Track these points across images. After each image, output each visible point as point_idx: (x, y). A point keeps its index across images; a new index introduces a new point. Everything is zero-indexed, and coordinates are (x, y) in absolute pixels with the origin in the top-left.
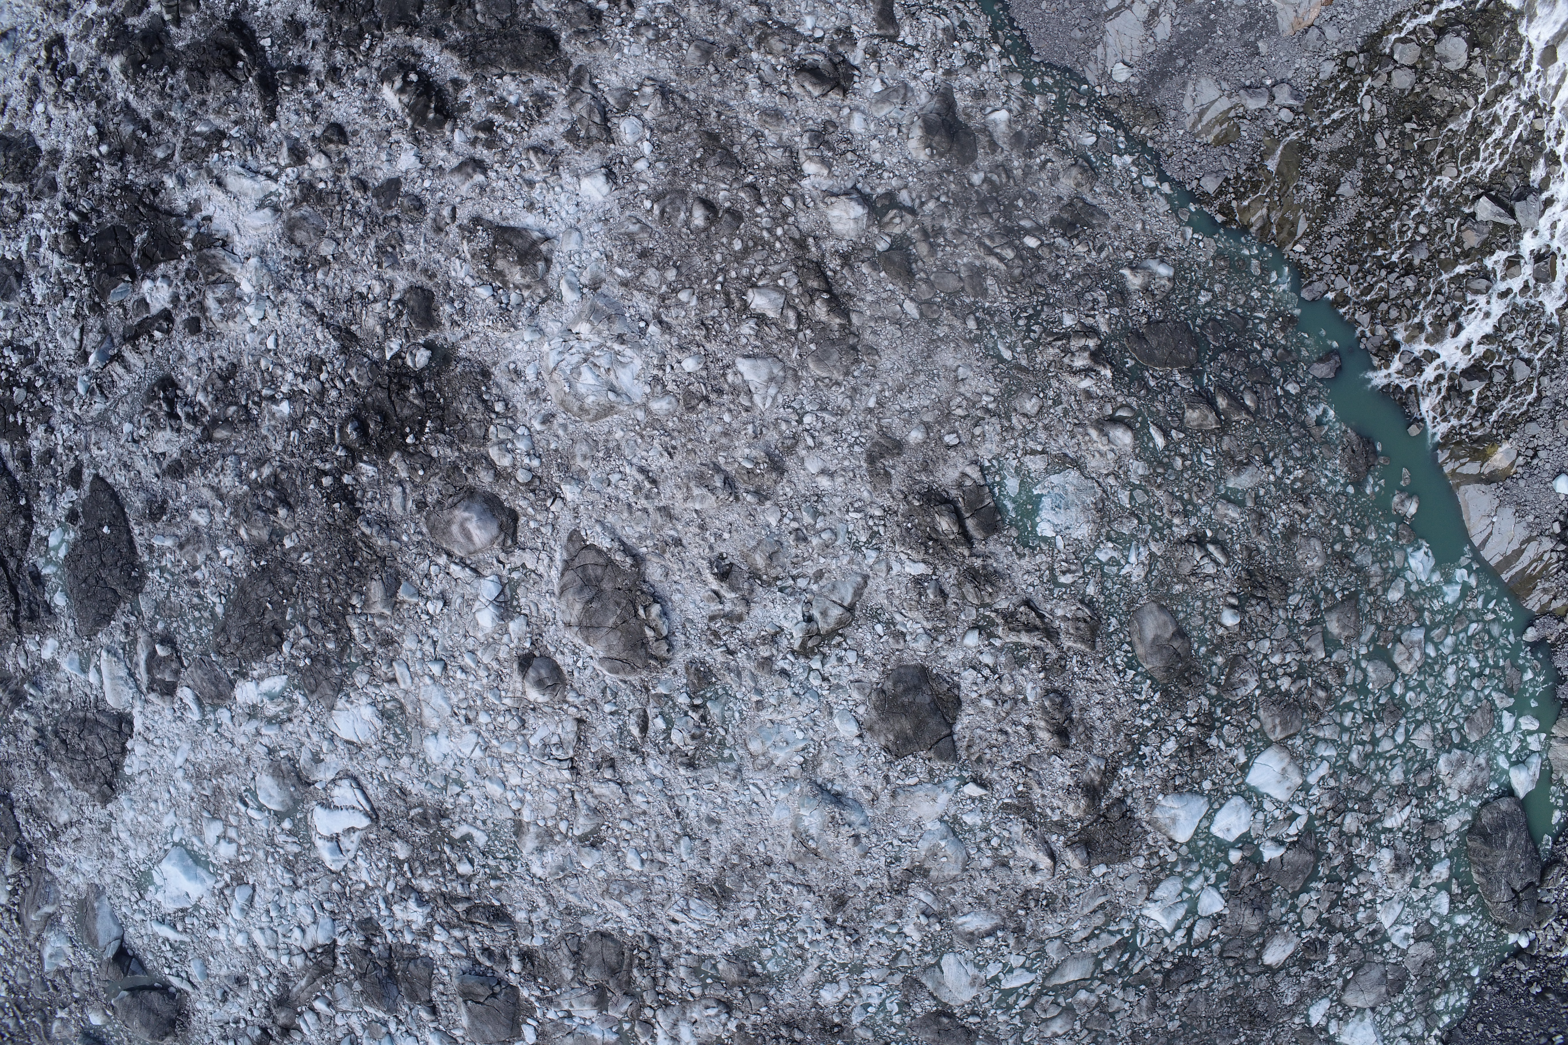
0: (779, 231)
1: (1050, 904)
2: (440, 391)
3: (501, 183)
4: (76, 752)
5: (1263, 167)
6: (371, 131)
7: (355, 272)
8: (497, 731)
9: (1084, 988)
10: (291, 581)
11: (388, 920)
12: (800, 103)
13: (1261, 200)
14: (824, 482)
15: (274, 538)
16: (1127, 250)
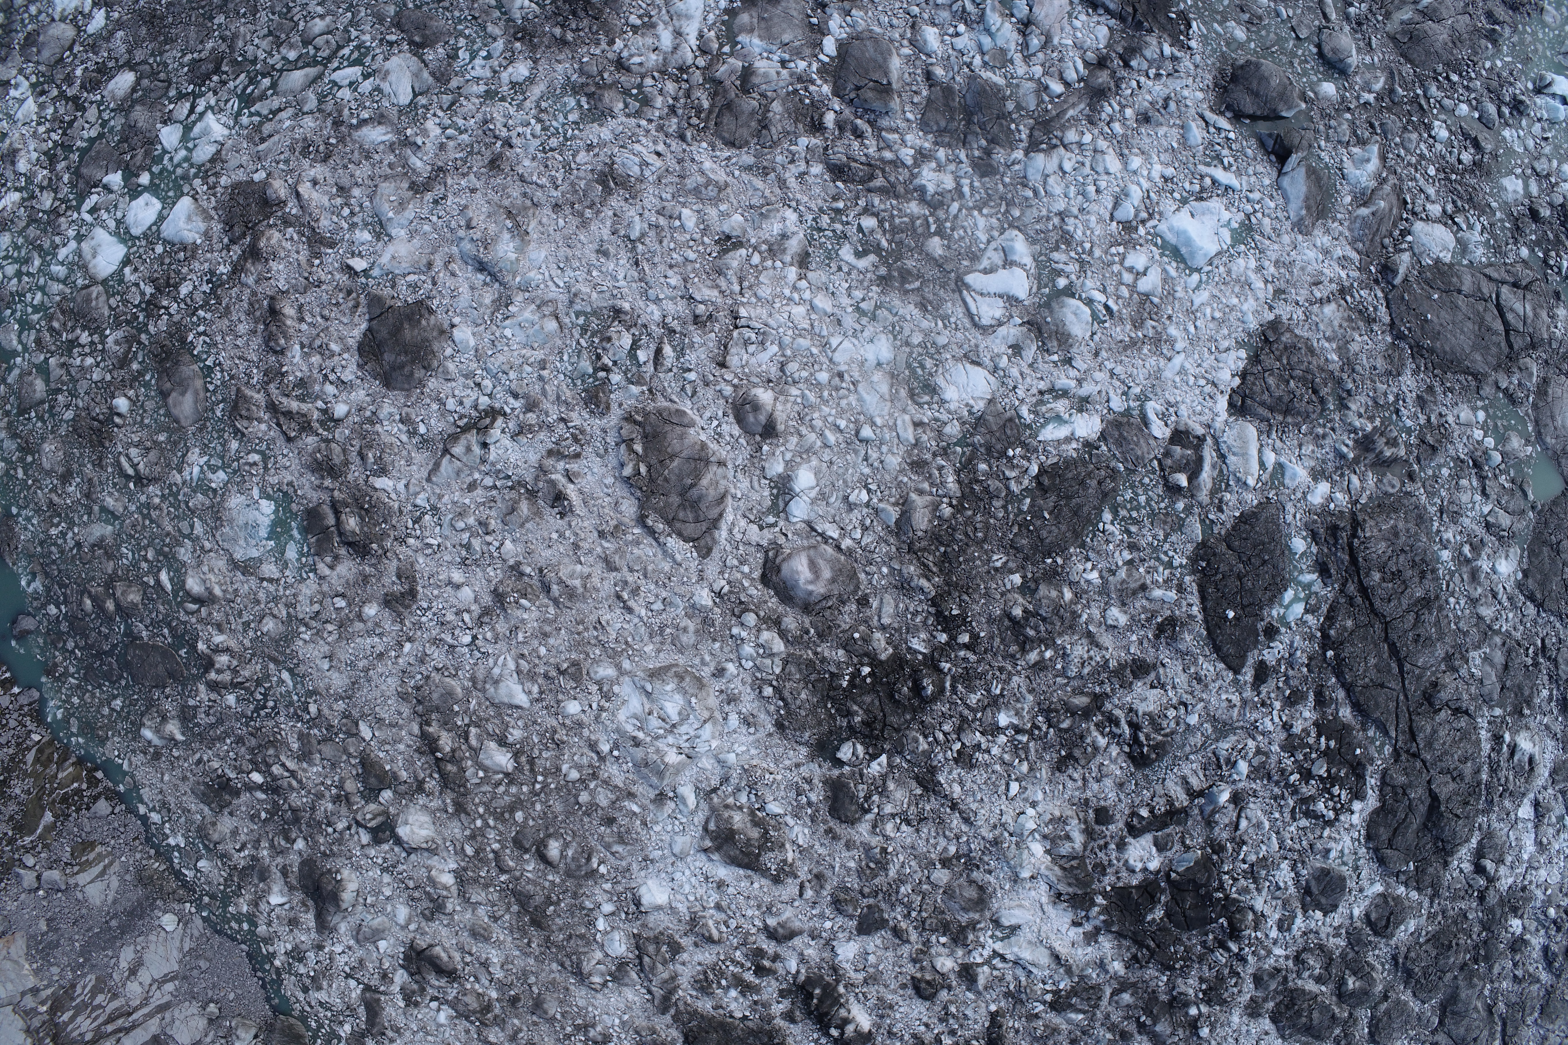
0: (479, 823)
1: (306, 148)
2: (831, 716)
3: (749, 913)
4: (1303, 380)
5: (56, 817)
6: (886, 986)
7: (913, 848)
8: (811, 362)
9: (290, 62)
10: (1018, 539)
11: (962, 173)
12: (454, 942)
13: (61, 786)
14: (457, 576)
15: (1033, 586)
16: (177, 758)
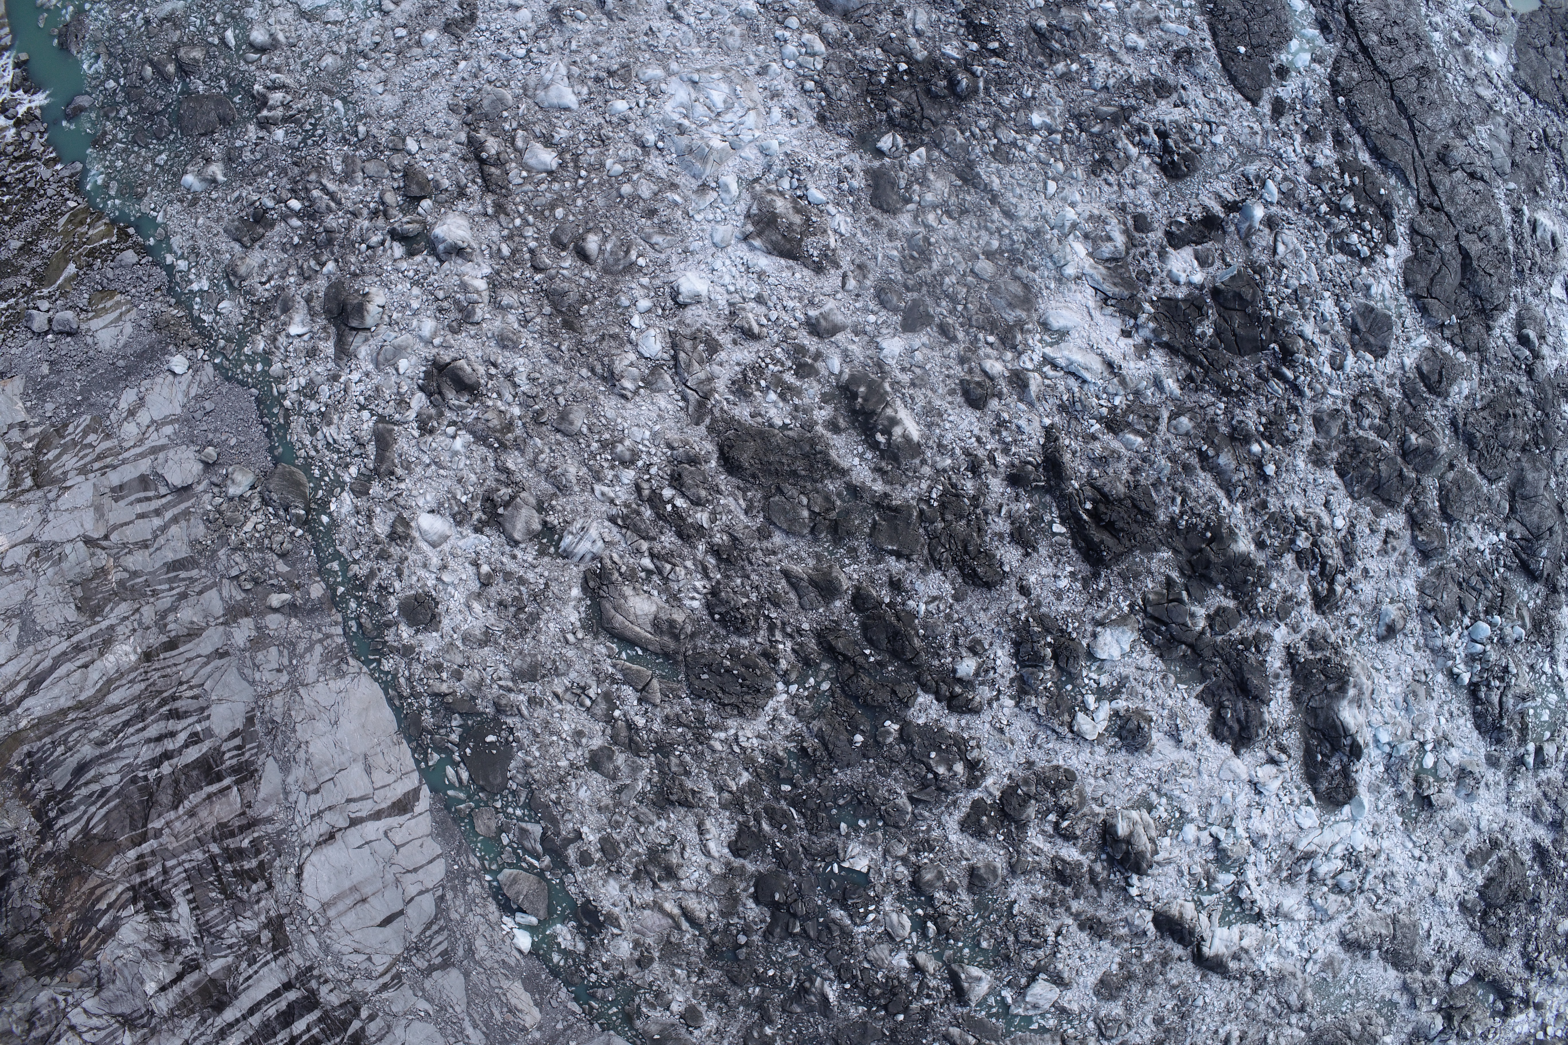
0: (518, 222)
2: (871, 110)
3: (790, 304)
5: (79, 268)
6: (934, 391)
7: (955, 240)
12: (479, 354)
13: (90, 241)
15: (1055, 9)
16: (215, 200)
